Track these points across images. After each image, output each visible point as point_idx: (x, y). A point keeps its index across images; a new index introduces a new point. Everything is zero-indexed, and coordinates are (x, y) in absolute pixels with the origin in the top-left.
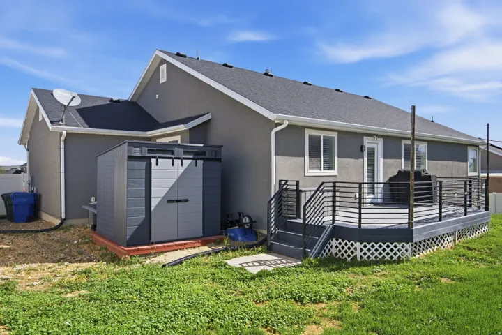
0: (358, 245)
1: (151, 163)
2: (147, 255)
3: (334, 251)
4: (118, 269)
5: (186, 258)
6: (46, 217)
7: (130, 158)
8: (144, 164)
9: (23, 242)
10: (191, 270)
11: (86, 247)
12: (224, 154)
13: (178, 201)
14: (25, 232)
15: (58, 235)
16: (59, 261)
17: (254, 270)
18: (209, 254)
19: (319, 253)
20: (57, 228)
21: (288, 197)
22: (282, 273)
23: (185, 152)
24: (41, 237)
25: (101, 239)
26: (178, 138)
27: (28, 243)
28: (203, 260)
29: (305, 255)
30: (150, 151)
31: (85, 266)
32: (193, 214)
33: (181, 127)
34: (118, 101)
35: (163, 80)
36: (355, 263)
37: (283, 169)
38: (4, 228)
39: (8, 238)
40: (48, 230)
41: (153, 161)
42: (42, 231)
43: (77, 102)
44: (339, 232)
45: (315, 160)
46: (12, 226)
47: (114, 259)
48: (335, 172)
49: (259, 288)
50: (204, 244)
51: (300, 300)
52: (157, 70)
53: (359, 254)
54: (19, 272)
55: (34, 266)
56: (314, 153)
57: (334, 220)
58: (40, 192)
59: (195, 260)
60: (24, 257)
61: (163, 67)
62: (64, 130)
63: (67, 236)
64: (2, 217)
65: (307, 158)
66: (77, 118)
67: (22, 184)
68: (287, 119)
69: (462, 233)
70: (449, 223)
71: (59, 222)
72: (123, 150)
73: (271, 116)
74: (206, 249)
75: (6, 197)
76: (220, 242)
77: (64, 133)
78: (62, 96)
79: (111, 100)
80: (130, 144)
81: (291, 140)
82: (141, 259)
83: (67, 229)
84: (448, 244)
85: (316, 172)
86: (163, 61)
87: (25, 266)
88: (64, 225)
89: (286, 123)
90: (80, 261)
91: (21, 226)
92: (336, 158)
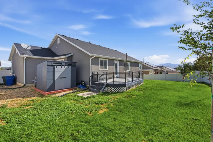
0: (113, 88)
1: (54, 67)
2: (53, 94)
3: (107, 90)
4: (43, 99)
5: (65, 94)
6: (18, 83)
7: (48, 65)
8: (52, 67)
9: (9, 92)
10: (67, 97)
11: (33, 92)
12: (77, 64)
13: (63, 78)
14: (11, 89)
15: (23, 89)
16: (23, 97)
17: (85, 96)
18: (73, 93)
19: (103, 90)
20: (23, 87)
21: (95, 76)
22: (93, 97)
23: (65, 64)
24: (17, 90)
25: (38, 90)
26: (63, 60)
27: (12, 92)
28: (71, 94)
29: (99, 91)
30: (54, 63)
31: (32, 98)
32: (68, 82)
33: (64, 57)
34: (44, 48)
35: (58, 42)
36: (112, 93)
37: (94, 69)
38: (3, 88)
39: (4, 91)
40: (19, 88)
41: (55, 66)
42: (17, 88)
43: (30, 48)
44: (108, 85)
45: (102, 66)
46: (6, 87)
47: (43, 96)
48: (107, 70)
49: (87, 101)
50: (71, 90)
51: (98, 104)
52: (57, 40)
53: (113, 91)
54: (8, 101)
55: (14, 99)
56: (102, 65)
57: (107, 82)
58: (16, 76)
59: (68, 95)
60: (10, 97)
61: (59, 39)
62: (25, 56)
63: (26, 89)
64: (2, 84)
65: (100, 66)
66: (30, 53)
67: (10, 73)
68: (95, 55)
69: (137, 84)
70: (135, 82)
71: (23, 85)
72: (46, 63)
73: (90, 54)
74: (72, 91)
75: (3, 78)
76: (76, 89)
77: (25, 57)
78: (24, 46)
79: (42, 48)
80: (48, 61)
81: (96, 61)
82: (51, 95)
83: (26, 87)
84: (134, 87)
85: (102, 70)
86: (58, 37)
87: (11, 100)
88: (25, 86)
89: (94, 56)
90: (31, 97)
91: (9, 87)
92: (107, 66)
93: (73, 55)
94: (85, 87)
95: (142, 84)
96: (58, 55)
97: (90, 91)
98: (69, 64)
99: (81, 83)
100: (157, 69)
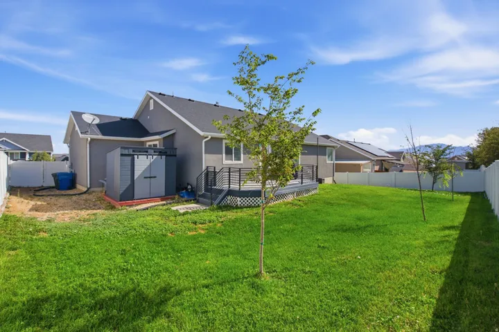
0: (239, 199)
1: (134, 158)
2: (131, 206)
3: (229, 202)
4: (113, 212)
5: (151, 207)
6: (79, 186)
7: (122, 155)
8: (130, 158)
9: (62, 200)
10: (153, 212)
11: (99, 202)
12: (178, 152)
13: (150, 177)
14: (65, 195)
15: (84, 196)
16: (82, 209)
17: (182, 211)
18: (164, 205)
19: (220, 202)
20: (85, 193)
21: (211, 176)
22: (195, 212)
23: (155, 152)
24: (74, 198)
25: (107, 198)
26: (157, 143)
27: (66, 201)
28: (161, 207)
29: (212, 204)
30: (133, 151)
31: (95, 211)
32: (160, 184)
33: (157, 137)
34: (125, 119)
35: (152, 108)
36: (237, 207)
38: (52, 193)
39: (54, 198)
40: (79, 194)
41: (136, 157)
42: (75, 195)
43: (97, 121)
44: (230, 193)
45: (230, 156)
46: (58, 192)
47: (113, 208)
48: (242, 162)
49: (180, 219)
50: (162, 201)
52: (149, 101)
53: (239, 203)
54: (57, 214)
55: (66, 212)
56: (229, 152)
57: (229, 187)
58: (76, 172)
59: (156, 207)
60: (62, 207)
61: (152, 101)
62: (89, 137)
63: (90, 197)
64: (53, 187)
65: (224, 155)
66: (96, 130)
67: (65, 168)
68: (210, 135)
69: (299, 193)
71: (86, 189)
72: (118, 151)
73: (202, 133)
74: (164, 202)
75: (54, 175)
76: (174, 199)
77: (89, 139)
78: (87, 118)
79: (121, 119)
80: (121, 148)
81: (214, 145)
82: (127, 208)
83: (90, 194)
85: (229, 162)
86: (151, 98)
87: (61, 212)
88: (89, 191)
89: (210, 137)
90: (93, 209)
91: (63, 192)
92: (242, 155)
93: (174, 134)
94: (193, 196)
95: (313, 192)
96: (151, 132)
97: (198, 202)
98: (160, 152)
99: (186, 189)
100: (383, 160)
